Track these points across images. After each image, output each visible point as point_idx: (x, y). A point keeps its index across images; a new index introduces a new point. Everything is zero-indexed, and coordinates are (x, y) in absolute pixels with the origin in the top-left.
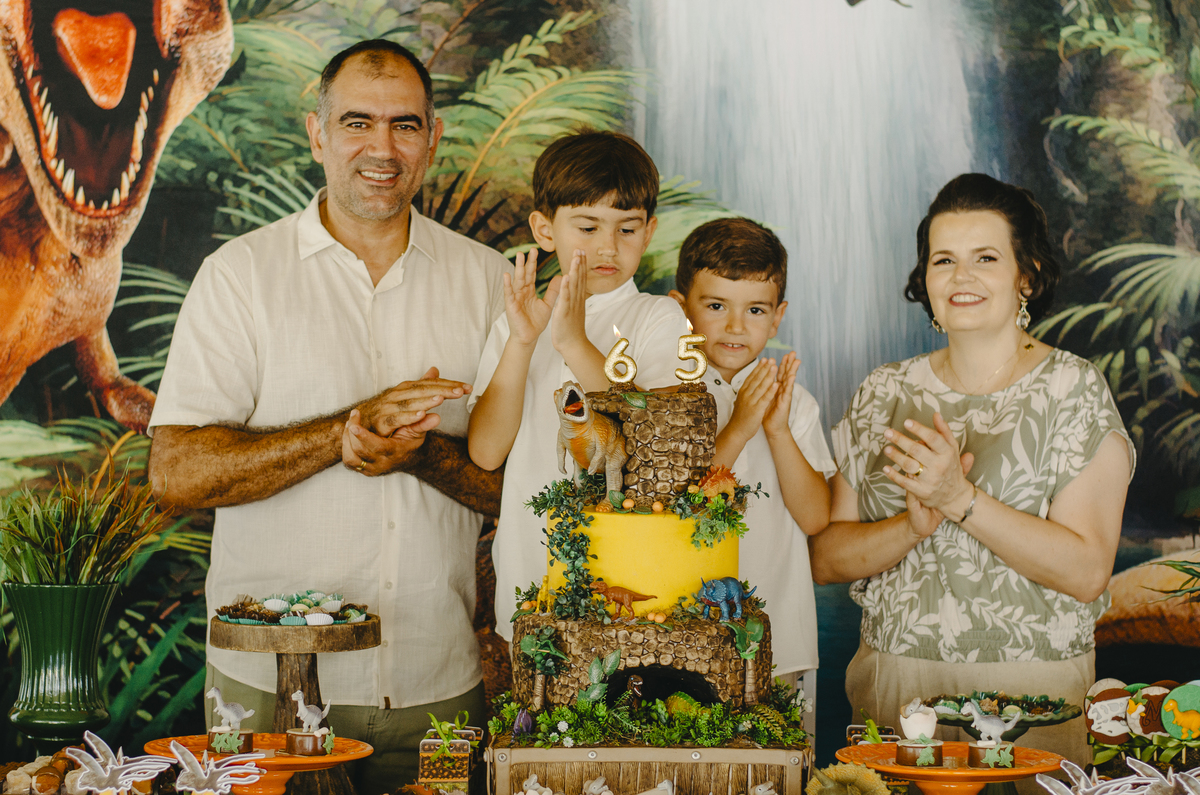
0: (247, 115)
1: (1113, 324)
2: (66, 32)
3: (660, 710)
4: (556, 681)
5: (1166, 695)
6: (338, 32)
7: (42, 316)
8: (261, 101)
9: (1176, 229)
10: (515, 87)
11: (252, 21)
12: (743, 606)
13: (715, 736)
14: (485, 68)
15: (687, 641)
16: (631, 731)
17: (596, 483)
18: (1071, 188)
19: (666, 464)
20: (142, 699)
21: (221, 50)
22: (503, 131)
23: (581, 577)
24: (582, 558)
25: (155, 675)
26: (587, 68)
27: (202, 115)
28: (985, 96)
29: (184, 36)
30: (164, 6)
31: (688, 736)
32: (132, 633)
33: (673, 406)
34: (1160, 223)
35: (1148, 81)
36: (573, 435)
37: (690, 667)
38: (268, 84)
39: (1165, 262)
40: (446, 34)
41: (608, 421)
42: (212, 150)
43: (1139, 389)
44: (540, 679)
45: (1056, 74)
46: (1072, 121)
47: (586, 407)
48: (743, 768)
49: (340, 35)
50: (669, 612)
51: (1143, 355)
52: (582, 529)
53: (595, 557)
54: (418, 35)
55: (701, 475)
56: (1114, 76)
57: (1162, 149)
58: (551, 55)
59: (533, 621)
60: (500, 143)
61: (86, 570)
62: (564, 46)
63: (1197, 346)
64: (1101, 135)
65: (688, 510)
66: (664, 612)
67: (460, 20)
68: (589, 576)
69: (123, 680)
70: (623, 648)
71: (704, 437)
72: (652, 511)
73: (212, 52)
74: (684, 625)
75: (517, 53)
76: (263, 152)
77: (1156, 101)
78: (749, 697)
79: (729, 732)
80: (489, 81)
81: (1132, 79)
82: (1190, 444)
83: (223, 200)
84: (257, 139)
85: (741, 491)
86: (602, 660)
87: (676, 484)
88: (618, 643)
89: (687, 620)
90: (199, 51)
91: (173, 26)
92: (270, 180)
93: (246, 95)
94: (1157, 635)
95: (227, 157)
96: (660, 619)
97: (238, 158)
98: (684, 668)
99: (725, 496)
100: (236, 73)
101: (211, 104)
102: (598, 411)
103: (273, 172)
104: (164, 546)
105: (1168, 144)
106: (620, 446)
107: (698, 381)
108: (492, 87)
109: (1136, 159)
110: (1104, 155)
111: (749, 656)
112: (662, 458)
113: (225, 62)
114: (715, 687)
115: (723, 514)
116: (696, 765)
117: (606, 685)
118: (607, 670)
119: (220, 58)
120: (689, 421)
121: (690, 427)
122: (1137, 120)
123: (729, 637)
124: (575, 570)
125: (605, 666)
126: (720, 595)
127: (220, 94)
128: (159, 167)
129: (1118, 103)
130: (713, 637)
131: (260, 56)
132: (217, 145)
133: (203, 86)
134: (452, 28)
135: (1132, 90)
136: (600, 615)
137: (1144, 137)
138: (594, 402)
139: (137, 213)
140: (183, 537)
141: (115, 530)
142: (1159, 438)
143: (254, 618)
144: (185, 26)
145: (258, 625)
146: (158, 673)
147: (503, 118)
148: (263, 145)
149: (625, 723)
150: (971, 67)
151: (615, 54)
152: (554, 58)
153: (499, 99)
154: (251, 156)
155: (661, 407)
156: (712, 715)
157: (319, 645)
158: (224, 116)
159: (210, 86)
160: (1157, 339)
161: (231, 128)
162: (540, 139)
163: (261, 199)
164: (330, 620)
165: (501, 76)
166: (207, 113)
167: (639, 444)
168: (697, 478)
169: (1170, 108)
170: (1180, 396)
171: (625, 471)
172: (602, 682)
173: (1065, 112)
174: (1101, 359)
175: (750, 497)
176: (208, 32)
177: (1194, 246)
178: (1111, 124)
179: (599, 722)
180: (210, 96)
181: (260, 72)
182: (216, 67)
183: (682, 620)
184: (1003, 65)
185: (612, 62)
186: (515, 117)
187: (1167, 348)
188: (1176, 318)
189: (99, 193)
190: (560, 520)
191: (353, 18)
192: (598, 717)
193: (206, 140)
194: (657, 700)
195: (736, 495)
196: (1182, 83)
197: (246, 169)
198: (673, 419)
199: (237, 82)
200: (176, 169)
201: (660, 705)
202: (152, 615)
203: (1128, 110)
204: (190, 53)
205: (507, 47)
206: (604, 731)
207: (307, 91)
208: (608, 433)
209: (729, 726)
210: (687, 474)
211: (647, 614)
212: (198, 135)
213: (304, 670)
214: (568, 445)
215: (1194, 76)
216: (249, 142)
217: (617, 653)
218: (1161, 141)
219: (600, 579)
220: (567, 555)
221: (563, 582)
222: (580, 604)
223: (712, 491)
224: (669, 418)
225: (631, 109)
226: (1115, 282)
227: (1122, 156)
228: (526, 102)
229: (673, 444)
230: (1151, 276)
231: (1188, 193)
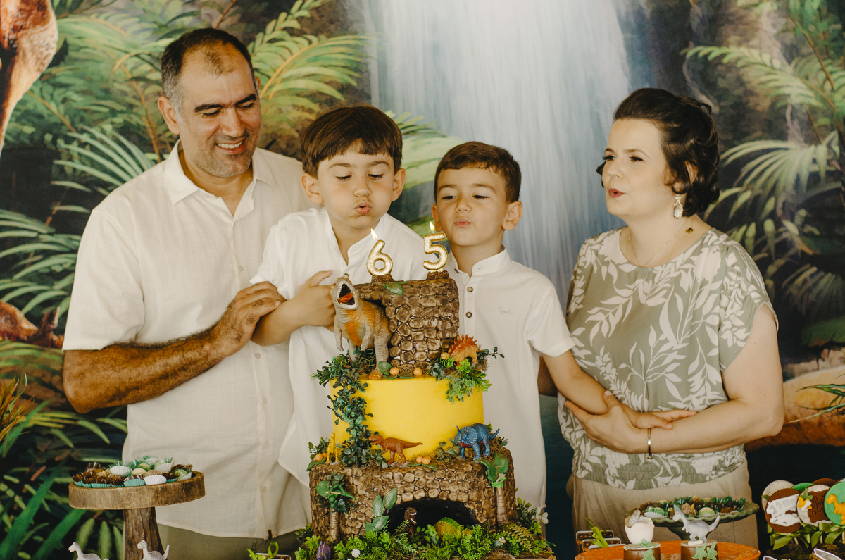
0: (72, 88)
1: (745, 204)
3: (431, 534)
4: (347, 516)
5: (826, 491)
6: (137, 20)
8: (82, 77)
9: (788, 128)
10: (276, 53)
11: (71, 16)
12: (491, 445)
13: (477, 552)
14: (253, 39)
15: (449, 477)
16: (410, 552)
17: (367, 356)
19: (422, 338)
20: (22, 543)
21: (48, 40)
22: (270, 87)
23: (361, 432)
24: (361, 417)
25: (31, 525)
26: (330, 35)
27: (37, 90)
28: (636, 36)
29: (19, 31)
30: (2, 8)
32: (10, 493)
33: (424, 291)
35: (758, 16)
36: (347, 320)
37: (453, 498)
38: (86, 64)
39: (780, 154)
40: (220, 16)
41: (373, 307)
42: (46, 116)
43: (768, 251)
44: (334, 516)
45: (689, 15)
46: (703, 50)
47: (355, 297)
49: (140, 22)
50: (433, 455)
51: (769, 226)
52: (359, 394)
53: (371, 415)
54: (199, 18)
55: (450, 344)
56: (732, 15)
57: (772, 67)
58: (302, 26)
59: (325, 470)
60: (268, 96)
62: (312, 19)
63: (810, 215)
64: (725, 60)
65: (442, 373)
66: (429, 455)
67: (231, 4)
68: (367, 431)
69: (6, 530)
70: (399, 486)
71: (450, 314)
72: (414, 376)
73: (41, 41)
74: (446, 465)
75: (275, 28)
76: (86, 115)
77: (766, 32)
78: (500, 518)
79: (488, 548)
80: (256, 50)
81: (746, 16)
82: (809, 290)
83: (58, 155)
84: (81, 106)
85: (482, 355)
86: (382, 497)
87: (431, 353)
88: (395, 483)
89: (447, 461)
90: (31, 42)
91: (10, 24)
92: (93, 137)
93: (70, 73)
94: (795, 437)
95: (59, 121)
96: (426, 461)
97: (67, 121)
98: (448, 499)
99: (470, 359)
100: (61, 56)
101: (43, 82)
102: (365, 299)
103: (95, 131)
104: (30, 424)
105: (777, 64)
106: (385, 325)
107: (441, 270)
108: (258, 54)
109: (753, 77)
110: (729, 75)
111: (498, 485)
112: (418, 333)
113: (52, 49)
114: (473, 512)
115: (470, 374)
117: (387, 517)
118: (388, 505)
119: (48, 47)
120: (438, 302)
121: (439, 307)
122: (752, 47)
123: (482, 471)
124: (356, 427)
125: (386, 502)
126: (473, 439)
127: (50, 74)
128: (7, 133)
129: (736, 35)
130: (469, 472)
131: (79, 42)
132: (50, 113)
133: (37, 68)
134: (225, 11)
135: (746, 24)
136: (378, 461)
137: (759, 59)
138: (362, 292)
140: (44, 416)
142: (786, 288)
143: (103, 482)
144: (19, 23)
145: (106, 488)
146: (32, 522)
147: (269, 77)
148: (85, 111)
149: (405, 546)
150: (623, 14)
151: (352, 23)
152: (305, 29)
153: (265, 63)
154: (77, 120)
155: (414, 293)
156: (473, 535)
157: (156, 500)
158: (54, 90)
159: (41, 68)
160: (779, 212)
161: (60, 99)
162: (299, 92)
163: (87, 152)
164: (163, 479)
165: (265, 46)
166: (41, 89)
167: (400, 323)
168: (447, 347)
169: (777, 36)
170: (800, 254)
171: (390, 346)
172: (384, 514)
173: (697, 44)
174: (738, 231)
175: (489, 359)
176: (38, 26)
177: (802, 139)
178: (733, 52)
179: (384, 548)
180: (42, 76)
181: (80, 55)
182: (45, 53)
183: (445, 460)
184: (648, 12)
185: (350, 29)
186: (278, 76)
187: (787, 219)
188: (792, 196)
190: (341, 388)
191: (148, 8)
192: (383, 544)
193: (41, 109)
194: (429, 526)
195: (478, 358)
196: (784, 17)
197: (73, 130)
198: (425, 302)
199: (62, 63)
200: (20, 134)
201: (431, 529)
202: (25, 478)
203: (745, 40)
204: (25, 44)
205: (268, 23)
206: (389, 554)
207: (117, 66)
208: (374, 316)
209: (488, 542)
210: (439, 344)
211: (416, 458)
212: (35, 106)
213: (146, 520)
214: (343, 328)
215: (793, 11)
216: (75, 109)
217: (394, 491)
218: (771, 62)
219: (376, 433)
220: (349, 415)
221: (347, 437)
222: (362, 454)
223: (459, 356)
224: (421, 301)
225: (366, 64)
226: (744, 171)
227: (743, 75)
228: (286, 64)
229: (427, 321)
230: (771, 164)
231: (795, 100)
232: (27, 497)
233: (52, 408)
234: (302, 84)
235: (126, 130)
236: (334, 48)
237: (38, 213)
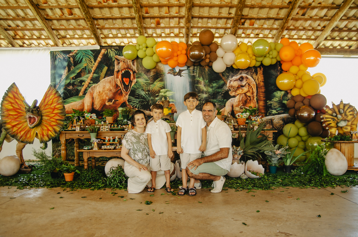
0: (137, 85)
2: (124, 80)
7: (122, 100)
10: (157, 83)
11: (138, 78)
14: (154, 82)
18: (196, 90)
22: (156, 86)
30: (131, 77)
34: (203, 92)
37: (168, 118)
38: (139, 83)
40: (152, 79)
42: (135, 88)
45: (195, 82)
46: (196, 85)
51: (202, 102)
56: (199, 82)
58: (159, 81)
61: (127, 114)
71: (169, 104)
75: (156, 81)
79: (170, 122)
91: (132, 79)
100: (136, 82)
107: (168, 100)
109: (201, 88)
110: (199, 87)
111: (172, 118)
123: (170, 116)
133: (134, 83)
135: (201, 83)
137: (201, 86)
139: (129, 92)
141: (130, 110)
151: (164, 80)
153: (155, 84)
154: (138, 88)
167: (164, 104)
169: (203, 84)
176: (134, 79)
177: (205, 94)
178: (199, 85)
183: (167, 115)
184: (191, 81)
189: (127, 91)
196: (204, 82)
204: (133, 81)
207: (142, 83)
210: (168, 106)
218: (203, 86)
225: (165, 84)
230: (202, 96)
231: (205, 90)
234: (159, 86)
235: (142, 89)
236: (162, 83)
237: (133, 97)
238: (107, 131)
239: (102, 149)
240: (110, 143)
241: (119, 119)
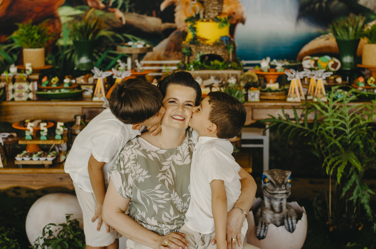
3: (212, 63)
4: (190, 58)
5: (319, 59)
12: (229, 42)
13: (223, 68)
15: (217, 49)
16: (205, 67)
17: (198, 16)
23: (195, 36)
24: (195, 32)
31: (218, 68)
36: (193, 6)
41: (200, 3)
44: (187, 58)
48: (229, 75)
50: (214, 43)
52: (195, 26)
53: (198, 32)
55: (220, 14)
61: (90, 37)
65: (217, 21)
68: (197, 36)
71: (221, 6)
72: (210, 22)
74: (217, 46)
78: (230, 60)
79: (226, 67)
86: (199, 53)
87: (215, 16)
88: (203, 49)
96: (212, 44)
98: (217, 54)
99: (225, 18)
106: (203, 8)
111: (231, 51)
114: (223, 58)
116: (219, 74)
118: (201, 55)
121: (218, 4)
123: (226, 48)
124: (194, 34)
130: (223, 48)
136: (199, 43)
143: (126, 46)
145: (127, 48)
149: (204, 65)
156: (222, 64)
171: (204, 13)
172: (200, 57)
183: (216, 44)
192: (199, 65)
194: (211, 61)
206: (200, 67)
208: (200, 5)
210: (217, 14)
211: (209, 43)
214: (191, 8)
217: (203, 51)
222: (195, 42)
223: (223, 17)
232: (100, 56)
233: (109, 30)
238: (29, 100)
239: (17, 167)
240: (40, 142)
241: (61, 42)
